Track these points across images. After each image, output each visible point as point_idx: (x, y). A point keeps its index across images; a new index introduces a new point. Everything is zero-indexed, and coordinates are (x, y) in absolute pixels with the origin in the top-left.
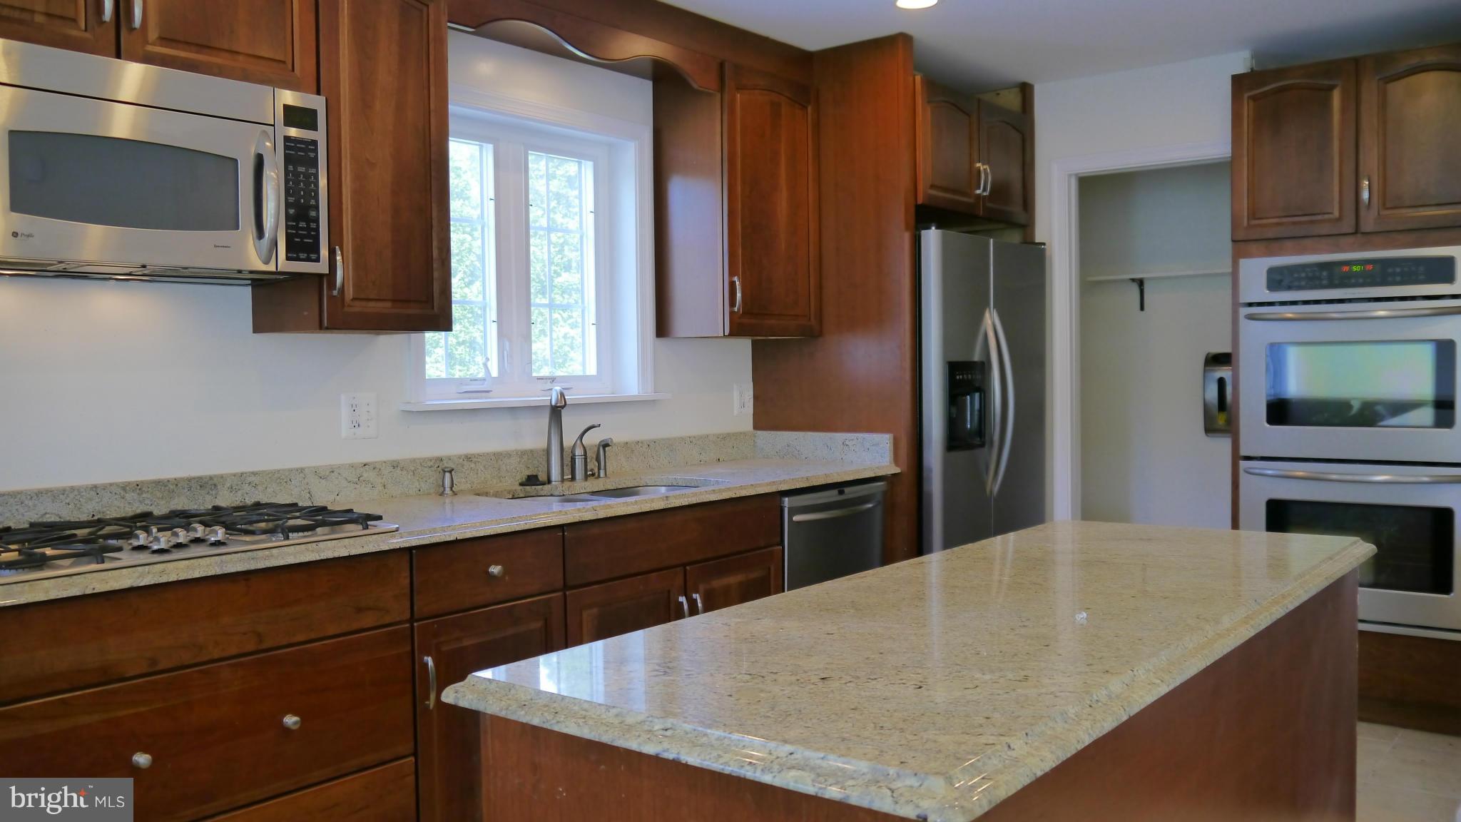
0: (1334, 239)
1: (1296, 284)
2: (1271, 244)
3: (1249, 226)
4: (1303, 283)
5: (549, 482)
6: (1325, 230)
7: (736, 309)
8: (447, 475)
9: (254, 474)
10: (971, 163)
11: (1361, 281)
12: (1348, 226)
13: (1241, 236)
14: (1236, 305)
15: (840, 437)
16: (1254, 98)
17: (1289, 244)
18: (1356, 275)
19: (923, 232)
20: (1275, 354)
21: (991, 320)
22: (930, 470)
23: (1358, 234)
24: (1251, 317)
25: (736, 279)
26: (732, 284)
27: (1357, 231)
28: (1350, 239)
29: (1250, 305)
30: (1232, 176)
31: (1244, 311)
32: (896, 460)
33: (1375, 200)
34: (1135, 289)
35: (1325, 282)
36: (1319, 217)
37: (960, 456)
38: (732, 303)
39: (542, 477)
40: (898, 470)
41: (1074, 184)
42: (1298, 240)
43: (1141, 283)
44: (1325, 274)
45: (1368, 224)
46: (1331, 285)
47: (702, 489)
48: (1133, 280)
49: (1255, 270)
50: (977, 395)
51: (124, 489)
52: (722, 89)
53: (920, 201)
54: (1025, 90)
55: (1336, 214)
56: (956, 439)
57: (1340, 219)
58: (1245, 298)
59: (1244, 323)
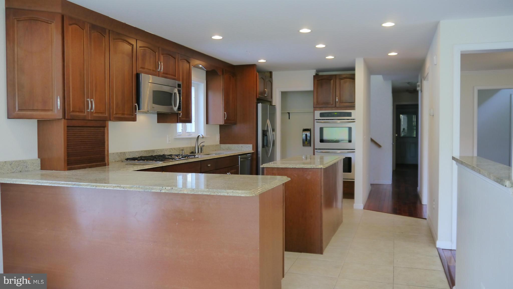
0: (332, 108)
1: (325, 116)
2: (321, 108)
3: (317, 105)
4: (326, 116)
5: (195, 153)
6: (330, 106)
7: (225, 119)
8: (183, 151)
9: (158, 149)
10: (264, 90)
11: (336, 116)
12: (334, 106)
13: (315, 106)
14: (314, 120)
15: (241, 145)
16: (318, 80)
17: (324, 108)
18: (336, 115)
19: (258, 104)
20: (321, 129)
21: (268, 121)
22: (260, 152)
23: (336, 107)
24: (317, 122)
25: (225, 113)
26: (225, 114)
27: (335, 107)
28: (334, 108)
29: (317, 120)
30: (313, 94)
31: (316, 121)
32: (253, 149)
33: (338, 101)
34: (288, 114)
35: (330, 116)
36: (329, 104)
37: (264, 149)
38: (225, 118)
39: (194, 152)
40: (253, 152)
41: (281, 92)
42: (326, 108)
43: (289, 113)
44: (330, 114)
45: (337, 105)
46: (331, 117)
47: (222, 154)
48: (288, 113)
49: (318, 113)
50: (266, 137)
51: (145, 151)
52: (223, 74)
53: (258, 98)
54: (271, 73)
55: (332, 103)
56: (263, 146)
57: (333, 104)
58: (316, 119)
59: (316, 123)
